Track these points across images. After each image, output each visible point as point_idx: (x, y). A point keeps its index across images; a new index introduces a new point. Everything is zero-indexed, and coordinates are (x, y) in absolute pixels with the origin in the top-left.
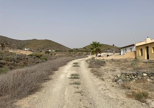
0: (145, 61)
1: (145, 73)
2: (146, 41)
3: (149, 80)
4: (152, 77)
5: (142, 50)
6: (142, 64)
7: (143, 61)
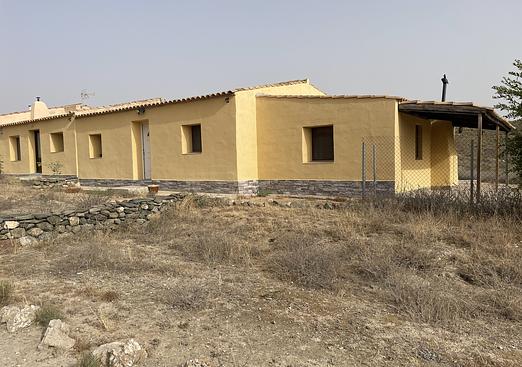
0: (27, 179)
1: (11, 219)
2: (32, 111)
3: (24, 241)
4: (34, 230)
5: (17, 140)
6: (18, 188)
7: (23, 179)
